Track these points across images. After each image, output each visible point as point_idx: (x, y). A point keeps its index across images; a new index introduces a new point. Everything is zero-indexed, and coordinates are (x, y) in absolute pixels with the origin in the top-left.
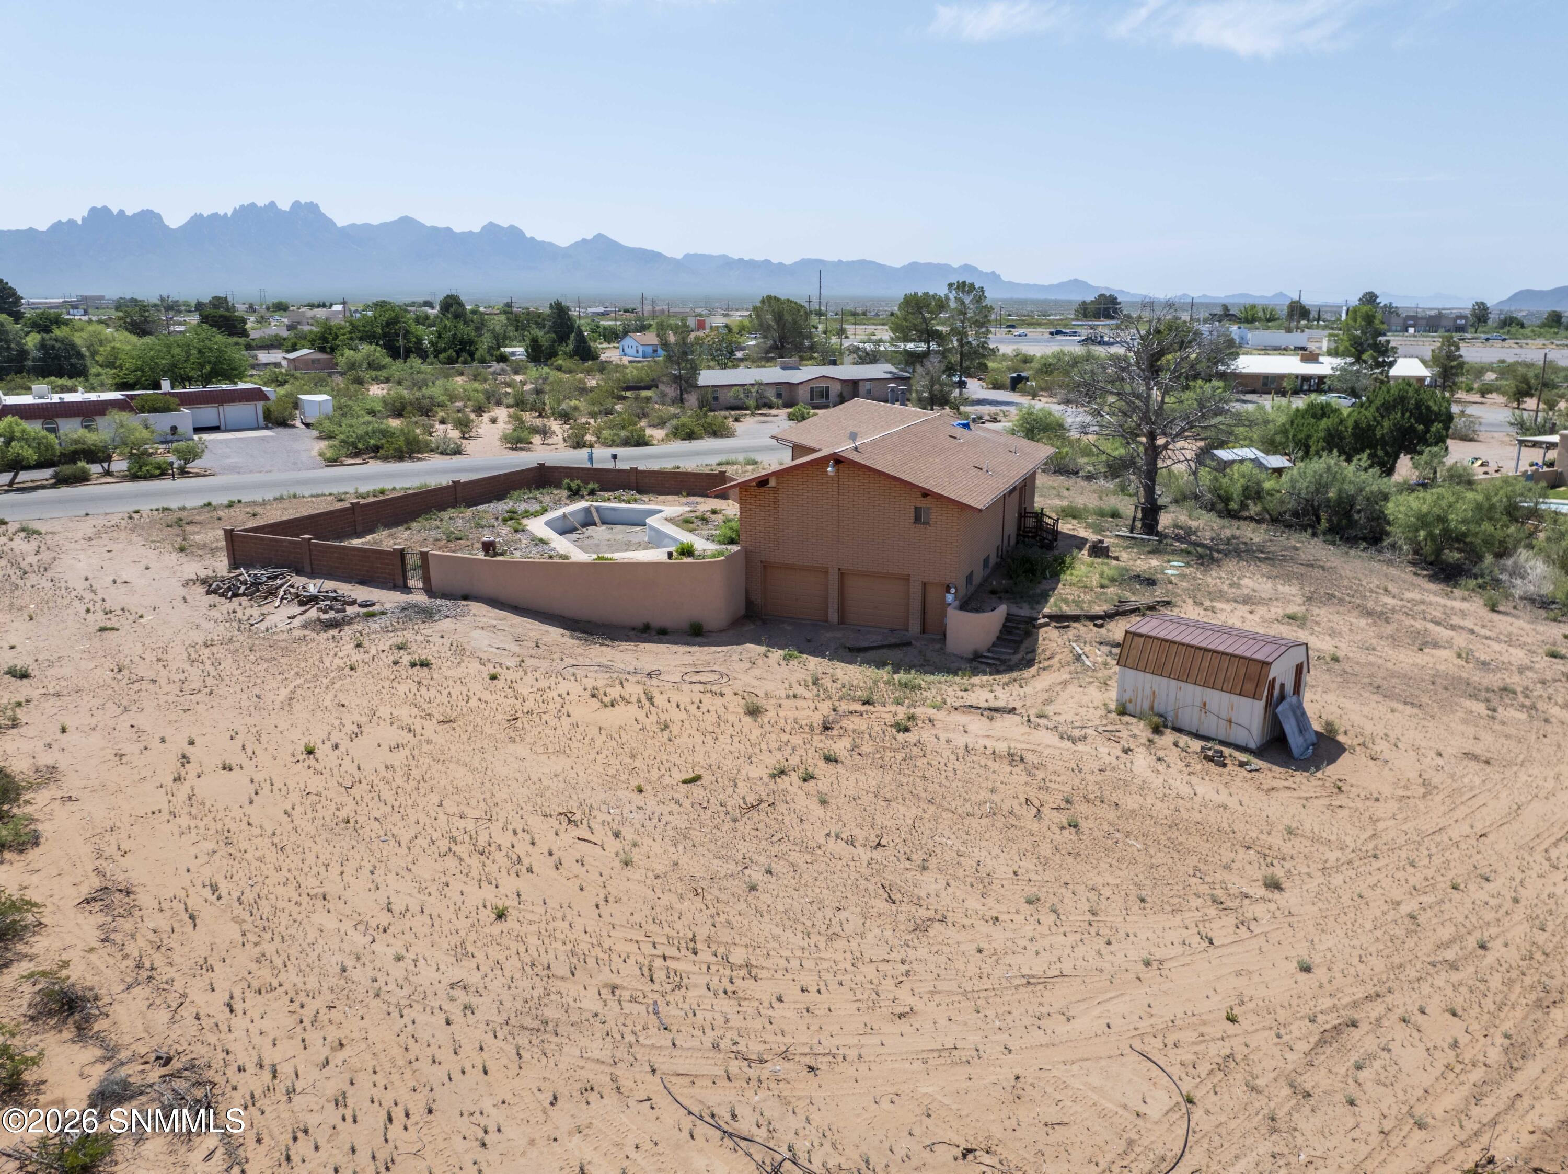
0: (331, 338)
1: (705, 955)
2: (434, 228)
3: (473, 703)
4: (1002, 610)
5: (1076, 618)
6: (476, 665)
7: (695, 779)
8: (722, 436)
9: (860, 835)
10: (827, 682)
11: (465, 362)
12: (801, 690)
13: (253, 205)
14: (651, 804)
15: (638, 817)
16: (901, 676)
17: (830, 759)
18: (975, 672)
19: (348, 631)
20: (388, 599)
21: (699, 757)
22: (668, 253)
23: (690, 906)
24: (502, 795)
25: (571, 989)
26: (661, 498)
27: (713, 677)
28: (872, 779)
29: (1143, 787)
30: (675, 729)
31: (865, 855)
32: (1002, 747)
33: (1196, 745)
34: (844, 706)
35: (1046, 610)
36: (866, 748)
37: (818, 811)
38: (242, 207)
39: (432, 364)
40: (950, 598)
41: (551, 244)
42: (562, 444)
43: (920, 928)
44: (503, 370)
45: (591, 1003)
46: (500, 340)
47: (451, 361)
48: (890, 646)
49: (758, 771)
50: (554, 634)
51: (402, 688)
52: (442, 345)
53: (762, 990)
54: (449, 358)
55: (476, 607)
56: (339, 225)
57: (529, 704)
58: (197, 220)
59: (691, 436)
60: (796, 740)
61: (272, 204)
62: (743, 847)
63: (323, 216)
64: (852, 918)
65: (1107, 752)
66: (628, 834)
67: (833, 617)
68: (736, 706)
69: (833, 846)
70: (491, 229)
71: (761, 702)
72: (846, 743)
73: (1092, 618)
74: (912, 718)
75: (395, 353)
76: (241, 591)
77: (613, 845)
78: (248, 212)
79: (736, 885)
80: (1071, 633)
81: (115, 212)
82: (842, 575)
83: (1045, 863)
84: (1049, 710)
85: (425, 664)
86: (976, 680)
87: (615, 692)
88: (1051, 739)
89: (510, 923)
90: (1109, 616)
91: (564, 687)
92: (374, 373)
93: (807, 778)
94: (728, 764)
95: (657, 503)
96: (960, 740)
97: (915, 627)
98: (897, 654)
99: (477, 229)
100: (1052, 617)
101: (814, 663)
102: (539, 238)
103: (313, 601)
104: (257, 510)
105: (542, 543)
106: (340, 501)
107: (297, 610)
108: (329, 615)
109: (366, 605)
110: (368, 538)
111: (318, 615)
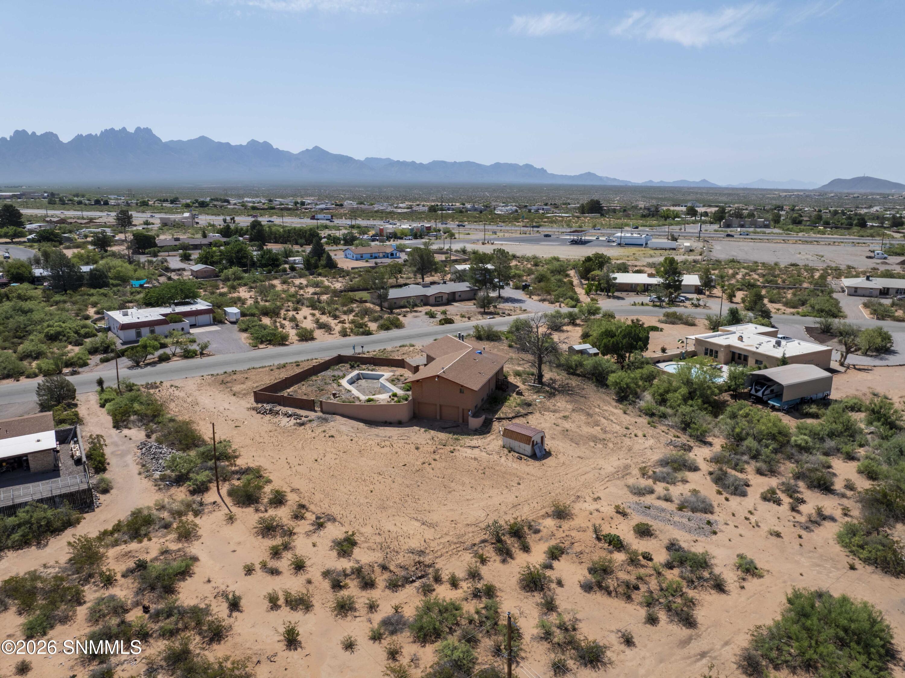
1: (410, 497)
2: (220, 143)
3: (349, 447)
4: (484, 417)
5: (504, 419)
6: (345, 437)
7: (405, 465)
8: (399, 328)
9: (440, 476)
10: (435, 439)
11: (276, 271)
12: (428, 441)
13: (112, 129)
14: (396, 471)
15: (394, 473)
16: (455, 436)
17: (435, 460)
18: (475, 435)
19: (307, 426)
20: (312, 415)
21: (405, 460)
22: (356, 158)
23: (407, 489)
24: (364, 469)
25: (388, 503)
27: (406, 438)
28: (444, 464)
29: (502, 465)
30: (399, 453)
31: (440, 480)
32: (473, 456)
33: (517, 455)
34: (439, 447)
35: (496, 416)
36: (443, 457)
37: (432, 471)
38: (106, 130)
39: (262, 273)
40: (470, 413)
41: (289, 154)
43: (450, 492)
45: (391, 504)
48: (453, 427)
49: (419, 463)
50: (361, 425)
51: (330, 444)
53: (421, 502)
54: (269, 270)
55: (338, 417)
56: (163, 141)
57: (363, 447)
58: (79, 138)
60: (427, 455)
61: (124, 129)
62: (416, 479)
63: (154, 136)
64: (437, 491)
65: (496, 457)
66: (393, 477)
67: (438, 417)
68: (413, 447)
69: (434, 478)
70: (253, 144)
71: (419, 446)
72: (439, 456)
73: (508, 418)
74: (454, 449)
76: (268, 413)
77: (390, 479)
78: (109, 134)
79: (415, 486)
80: (502, 423)
81: (30, 133)
82: (441, 406)
83: (476, 480)
84: (487, 447)
85: (332, 436)
86: (475, 437)
87: (383, 444)
88: (484, 454)
89: (374, 493)
90: (513, 418)
91: (370, 442)
93: (430, 464)
94: (412, 461)
95: (381, 371)
96: (464, 455)
97: (461, 421)
98: (455, 430)
99: (244, 143)
100: (497, 419)
101: (432, 432)
102: (281, 149)
103: (290, 416)
104: (246, 376)
105: (349, 391)
106: (272, 370)
107: (288, 419)
108: (298, 421)
109: (306, 417)
110: (292, 389)
111: (295, 421)
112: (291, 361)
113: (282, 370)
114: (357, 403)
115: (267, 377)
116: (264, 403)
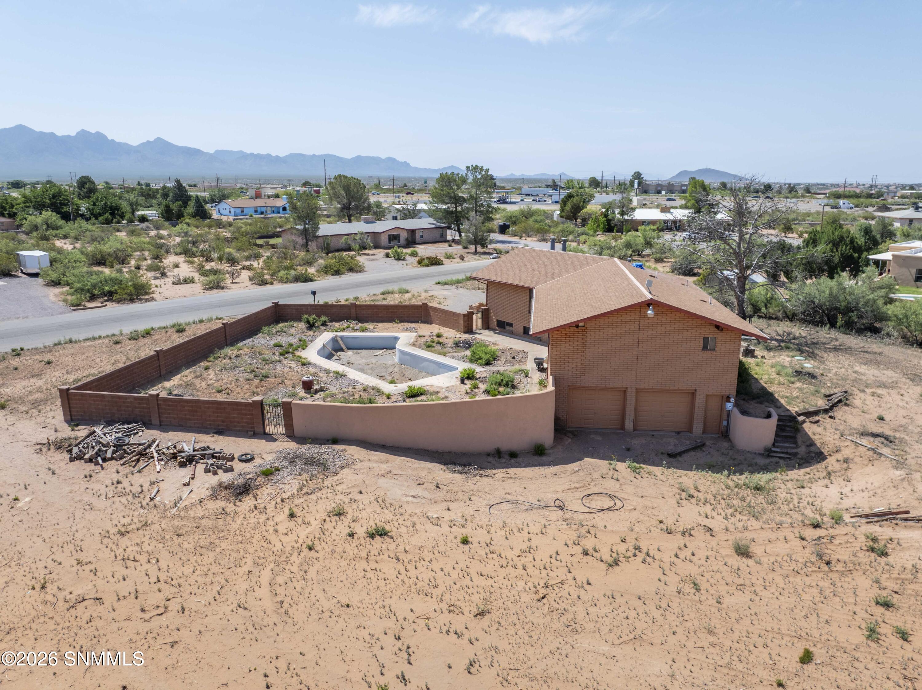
0: (8, 207)
2: (42, 134)
5: (817, 413)
8: (357, 272)
11: (119, 222)
19: (262, 496)
22: (205, 150)
26: (380, 325)
39: (94, 224)
40: (730, 405)
41: (126, 144)
42: (248, 283)
44: (148, 227)
46: (134, 207)
47: (108, 222)
48: (694, 448)
52: (97, 210)
54: (106, 219)
55: (353, 451)
59: (337, 273)
67: (629, 426)
70: (83, 134)
73: (824, 412)
75: (66, 217)
76: (109, 455)
80: (822, 425)
82: (638, 391)
90: (831, 409)
92: (54, 232)
97: (698, 429)
99: (73, 134)
100: (806, 413)
102: (117, 140)
103: (190, 460)
104: (48, 357)
105: (339, 375)
106: (117, 343)
107: (185, 473)
108: (224, 477)
109: (247, 459)
110: (176, 380)
111: (213, 480)
112: (163, 324)
113: (142, 342)
114: (381, 403)
115: (105, 356)
116: (96, 423)
